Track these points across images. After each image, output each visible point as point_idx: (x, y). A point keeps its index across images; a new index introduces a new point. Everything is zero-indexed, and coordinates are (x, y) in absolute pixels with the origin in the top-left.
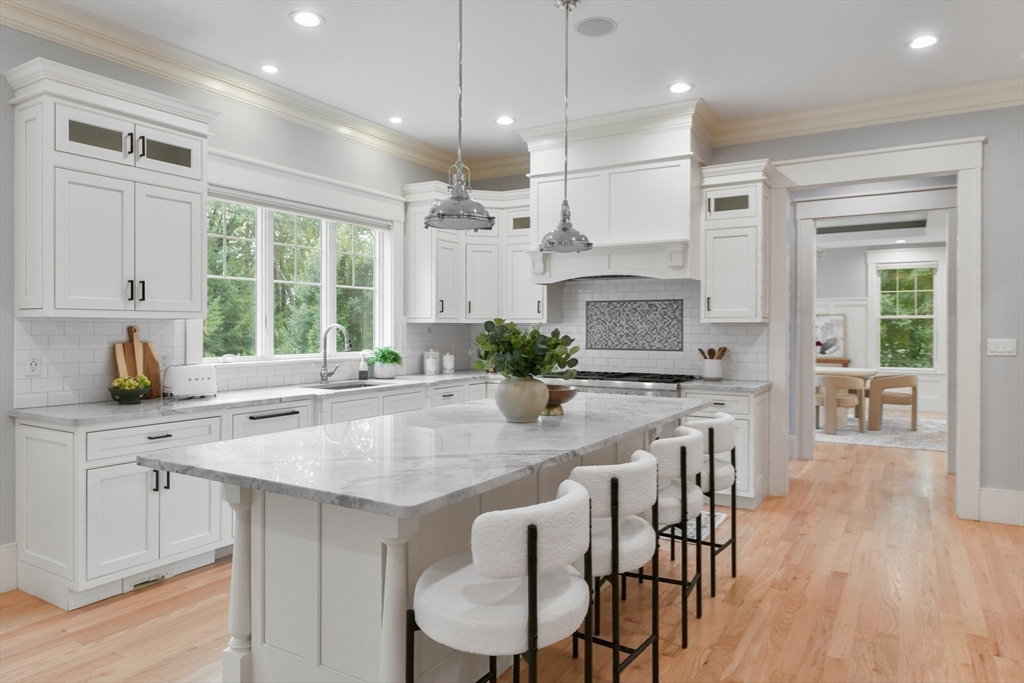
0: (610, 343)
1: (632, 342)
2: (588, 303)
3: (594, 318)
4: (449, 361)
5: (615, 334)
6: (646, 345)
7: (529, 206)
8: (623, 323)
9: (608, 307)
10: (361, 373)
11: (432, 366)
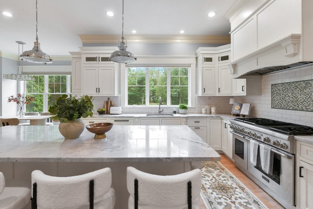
0: (283, 106)
1: (295, 106)
2: (272, 85)
3: (275, 92)
4: (213, 110)
5: (286, 101)
6: (304, 108)
7: (230, 51)
8: (290, 95)
9: (282, 86)
10: (174, 111)
11: (203, 111)
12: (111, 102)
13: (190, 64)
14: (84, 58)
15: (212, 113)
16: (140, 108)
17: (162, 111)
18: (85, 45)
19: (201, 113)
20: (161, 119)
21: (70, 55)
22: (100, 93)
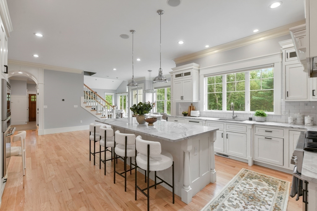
4: (308, 120)
10: (249, 118)
11: (290, 121)
12: (193, 106)
13: (274, 64)
14: (174, 75)
15: (305, 124)
16: (216, 113)
17: (236, 117)
18: (178, 65)
19: (287, 123)
20: (225, 123)
21: (169, 73)
22: (183, 100)
